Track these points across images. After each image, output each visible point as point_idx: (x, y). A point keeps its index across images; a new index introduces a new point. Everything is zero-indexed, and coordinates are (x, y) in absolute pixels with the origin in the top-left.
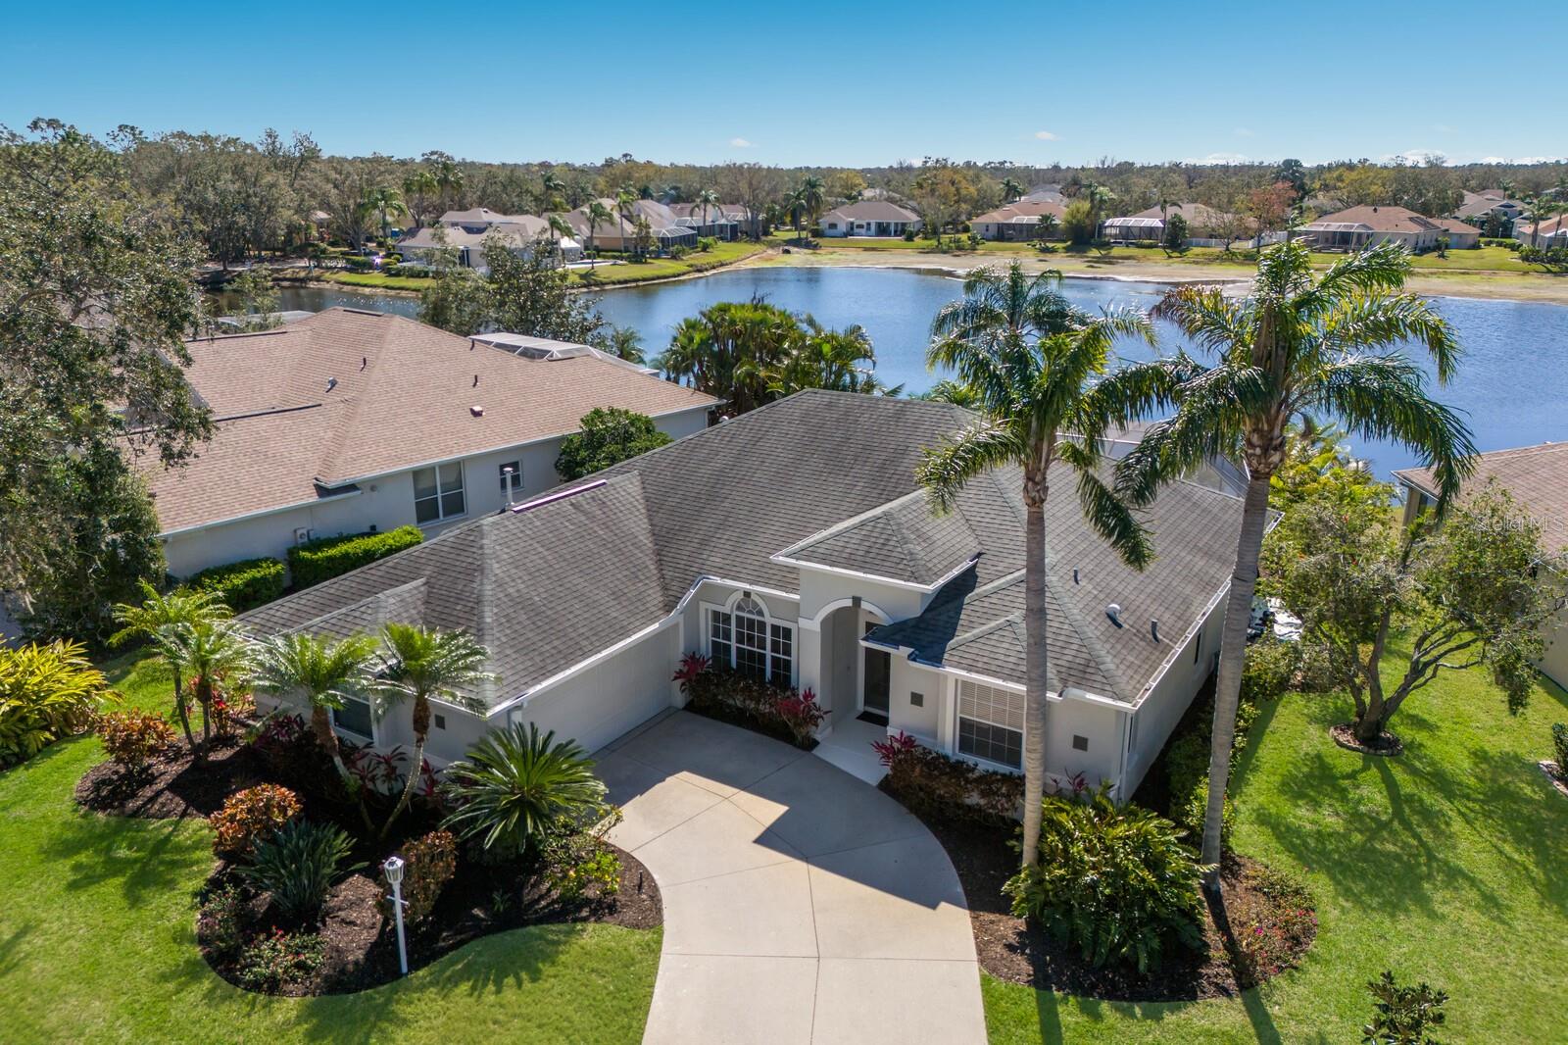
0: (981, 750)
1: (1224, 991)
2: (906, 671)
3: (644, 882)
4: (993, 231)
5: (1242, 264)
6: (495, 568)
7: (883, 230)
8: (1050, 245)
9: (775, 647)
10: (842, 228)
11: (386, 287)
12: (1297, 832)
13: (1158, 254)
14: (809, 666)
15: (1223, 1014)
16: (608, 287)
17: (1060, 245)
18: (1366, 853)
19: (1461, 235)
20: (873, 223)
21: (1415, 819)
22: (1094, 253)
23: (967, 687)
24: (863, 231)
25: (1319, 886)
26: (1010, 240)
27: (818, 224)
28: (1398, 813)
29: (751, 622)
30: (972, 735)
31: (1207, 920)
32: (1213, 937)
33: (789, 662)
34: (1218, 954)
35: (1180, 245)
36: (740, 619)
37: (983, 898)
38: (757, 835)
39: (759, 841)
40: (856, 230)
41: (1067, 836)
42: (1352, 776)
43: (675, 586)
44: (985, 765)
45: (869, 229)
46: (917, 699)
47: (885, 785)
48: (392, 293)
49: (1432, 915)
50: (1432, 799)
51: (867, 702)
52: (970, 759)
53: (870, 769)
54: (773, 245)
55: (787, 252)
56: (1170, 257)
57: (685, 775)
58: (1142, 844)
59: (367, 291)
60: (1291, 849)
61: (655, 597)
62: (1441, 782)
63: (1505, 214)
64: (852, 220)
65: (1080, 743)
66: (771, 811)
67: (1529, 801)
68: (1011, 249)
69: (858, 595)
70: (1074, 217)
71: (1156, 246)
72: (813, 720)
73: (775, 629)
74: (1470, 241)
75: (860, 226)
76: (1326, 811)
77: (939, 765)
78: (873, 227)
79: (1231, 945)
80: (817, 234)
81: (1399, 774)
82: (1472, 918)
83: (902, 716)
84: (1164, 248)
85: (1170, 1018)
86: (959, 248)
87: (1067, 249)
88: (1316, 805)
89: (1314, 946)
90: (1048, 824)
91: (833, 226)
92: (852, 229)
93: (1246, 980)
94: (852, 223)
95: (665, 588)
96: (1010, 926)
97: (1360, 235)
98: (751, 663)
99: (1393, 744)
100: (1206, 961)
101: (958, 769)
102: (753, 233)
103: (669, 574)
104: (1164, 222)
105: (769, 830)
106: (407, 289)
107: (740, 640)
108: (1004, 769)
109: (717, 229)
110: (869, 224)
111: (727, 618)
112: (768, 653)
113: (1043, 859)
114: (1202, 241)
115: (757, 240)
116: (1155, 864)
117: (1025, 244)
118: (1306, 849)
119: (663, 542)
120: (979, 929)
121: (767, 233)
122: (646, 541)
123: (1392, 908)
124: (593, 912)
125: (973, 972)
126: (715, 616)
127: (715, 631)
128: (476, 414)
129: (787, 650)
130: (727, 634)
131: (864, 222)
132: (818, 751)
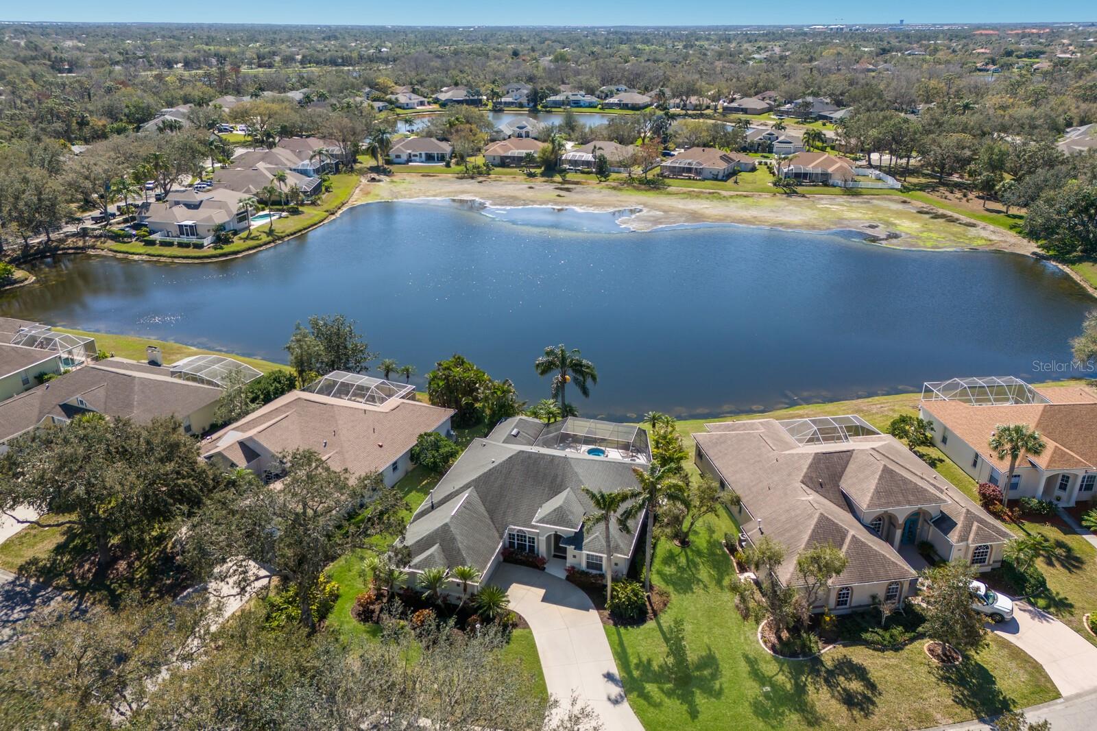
0: (593, 568)
1: (651, 619)
2: (571, 549)
3: (520, 617)
4: (498, 161)
5: (637, 189)
6: (458, 538)
7: (430, 158)
8: (533, 170)
9: (529, 542)
10: (404, 157)
11: (148, 255)
12: (665, 575)
13: (593, 180)
14: (542, 548)
15: (651, 624)
16: (286, 239)
17: (538, 171)
18: (681, 578)
19: (746, 164)
20: (423, 153)
21: (692, 566)
22: (558, 178)
23: (588, 555)
24: (417, 159)
25: (670, 589)
26: (508, 166)
27: (388, 155)
28: (688, 565)
29: (521, 536)
30: (589, 565)
31: (647, 603)
32: (649, 608)
34: (650, 611)
35: (604, 172)
36: (518, 535)
37: (599, 606)
38: (541, 599)
39: (543, 601)
40: (413, 158)
41: (617, 591)
42: (678, 555)
43: (501, 530)
44: (594, 572)
45: (421, 157)
46: (574, 556)
47: (568, 578)
48: (155, 259)
49: (693, 593)
50: (698, 560)
51: (555, 551)
52: (591, 571)
53: (562, 575)
54: (362, 172)
55: (373, 180)
56: (601, 181)
57: (514, 584)
58: (633, 590)
59: (136, 257)
60: (664, 580)
61: (497, 535)
62: (699, 553)
63: (770, 139)
64: (409, 151)
65: (616, 564)
66: (542, 592)
67: (718, 555)
68: (511, 174)
69: (556, 531)
70: (544, 154)
71: (592, 173)
72: (544, 563)
73: (529, 538)
74: (750, 167)
75: (415, 156)
76: (672, 567)
77: (583, 573)
78: (423, 156)
79: (653, 609)
80: (389, 162)
81: (690, 553)
82: (701, 591)
83: (570, 561)
84: (597, 173)
85: (641, 627)
86: (480, 174)
87: (543, 175)
88: (670, 566)
89: (669, 605)
90: (613, 590)
91: (398, 156)
92: (410, 157)
93: (655, 614)
94: (410, 154)
95: (498, 531)
96: (607, 613)
97: (696, 169)
98: (522, 547)
99: (688, 542)
100: (648, 613)
101: (587, 574)
102: (348, 164)
103: (497, 526)
104: (595, 157)
105: (543, 598)
106: (164, 256)
107: (518, 540)
108: (598, 572)
109: (326, 167)
110: (421, 154)
111: (514, 535)
112: (527, 543)
113: (613, 597)
114: (616, 169)
115: (352, 170)
116: (636, 595)
117: (517, 170)
118: (666, 579)
119: (491, 513)
120: (600, 615)
121: (355, 161)
122: (486, 514)
123: (685, 592)
124: (513, 626)
125: (601, 625)
126: (510, 534)
127: (510, 538)
128: (381, 446)
129: (534, 543)
130: (514, 539)
131: (417, 153)
132: (546, 571)
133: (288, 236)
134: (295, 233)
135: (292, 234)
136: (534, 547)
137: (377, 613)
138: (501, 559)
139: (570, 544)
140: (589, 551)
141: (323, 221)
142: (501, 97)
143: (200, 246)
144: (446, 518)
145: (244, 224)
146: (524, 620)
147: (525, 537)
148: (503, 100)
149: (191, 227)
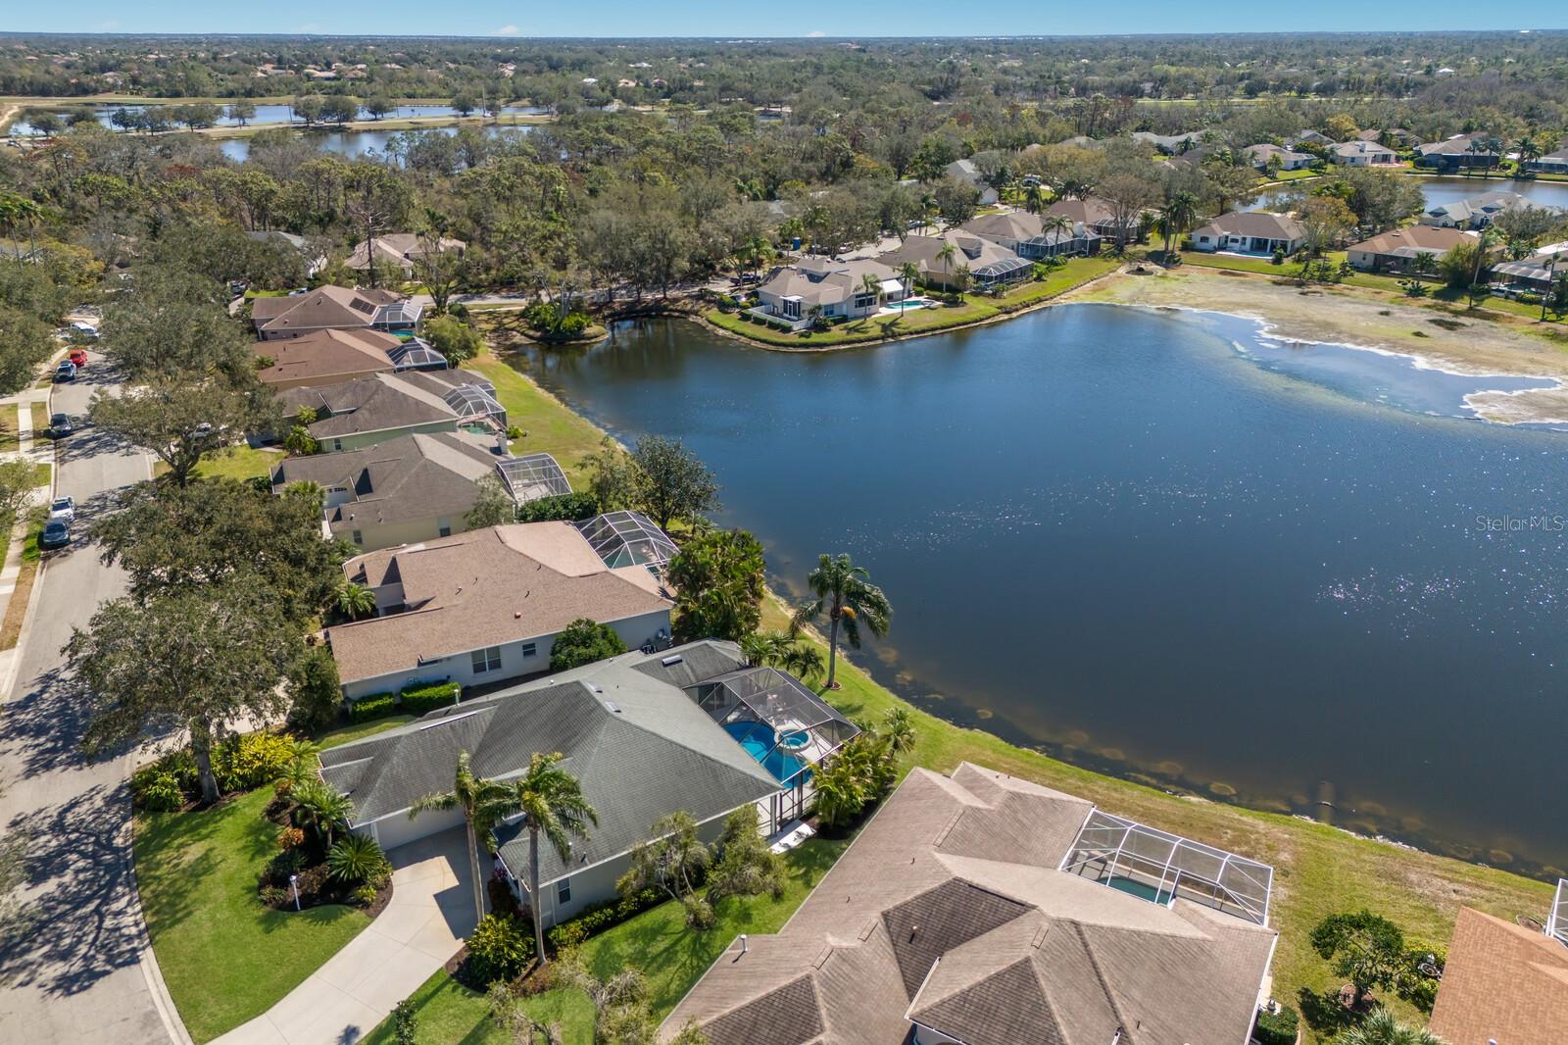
3: (387, 899)
4: (1370, 261)
7: (1257, 246)
8: (1423, 285)
10: (1214, 241)
12: (609, 951)
16: (902, 338)
17: (1433, 287)
20: (1249, 238)
24: (1237, 246)
27: (1190, 237)
40: (1229, 244)
42: (666, 935)
45: (1244, 243)
50: (682, 955)
54: (1127, 261)
55: (1140, 270)
56: (1545, 320)
57: (443, 857)
59: (722, 332)
62: (701, 948)
64: (1226, 233)
66: (452, 883)
68: (1378, 286)
71: (1536, 302)
75: (1236, 241)
76: (633, 946)
78: (1249, 241)
80: (1185, 247)
81: (686, 940)
84: (1546, 305)
87: (1437, 295)
88: (634, 942)
91: (1204, 239)
92: (1225, 243)
94: (1227, 237)
99: (710, 926)
101: (509, 888)
102: (1112, 244)
104: (1553, 275)
105: (443, 891)
110: (1244, 239)
117: (1396, 281)
120: (457, 951)
124: (361, 906)
128: (517, 617)
131: (1239, 237)
133: (911, 333)
134: (923, 331)
135: (917, 333)
141: (982, 320)
142: (1539, 156)
143: (787, 330)
145: (861, 310)
148: (1543, 160)
149: (794, 304)
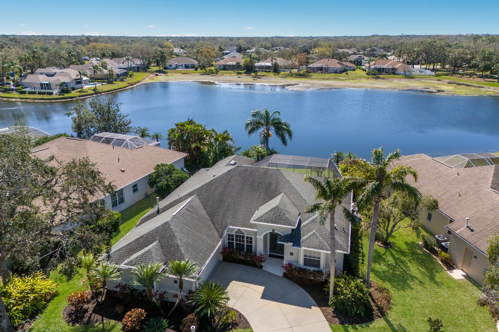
0: (310, 265)
1: (379, 317)
2: (288, 247)
3: (240, 316)
4: (222, 67)
5: (295, 77)
6: (178, 235)
7: (187, 67)
8: (240, 71)
9: (247, 242)
10: (174, 66)
11: (21, 98)
12: (378, 272)
13: (272, 74)
14: (260, 247)
15: (379, 323)
16: (103, 94)
17: (243, 72)
18: (394, 275)
19: (350, 67)
21: (400, 264)
22: (253, 74)
23: (305, 250)
24: (181, 67)
25: (387, 285)
26: (227, 70)
27: (165, 65)
28: (396, 263)
29: (240, 236)
30: (307, 261)
31: (370, 300)
32: (372, 304)
33: (252, 245)
34: (375, 308)
35: (277, 71)
36: (237, 236)
37: (322, 303)
38: (260, 296)
39: (262, 298)
40: (178, 67)
41: (340, 287)
42: (384, 254)
43: (220, 230)
44: (312, 269)
45: (182, 66)
46: (292, 254)
47: (285, 275)
48: (24, 100)
49: (411, 289)
50: (402, 258)
52: (308, 268)
53: (279, 272)
54: (152, 72)
55: (157, 75)
56: (275, 75)
57: (233, 282)
58: (357, 286)
59: (13, 100)
60: (379, 277)
61: (216, 234)
62: (403, 253)
63: (360, 59)
64: (177, 63)
66: (261, 289)
67: (420, 254)
68: (229, 73)
69: (274, 229)
70: (246, 63)
71: (271, 72)
72: (262, 261)
73: (247, 238)
74: (353, 68)
75: (180, 66)
76: (382, 265)
77: (300, 270)
78: (184, 65)
79: (377, 306)
80: (165, 68)
81: (394, 253)
82: (419, 288)
83: (287, 258)
84: (273, 72)
85: (371, 326)
86: (213, 73)
87: (245, 73)
88: (380, 264)
89: (392, 301)
90: (336, 286)
91: (171, 66)
92: (177, 66)
93: (383, 314)
94: (177, 65)
95: (218, 231)
96: (330, 310)
97: (325, 68)
98: (240, 247)
99: (390, 244)
100: (373, 310)
101: (304, 270)
102: (144, 68)
103: (217, 226)
104: (272, 64)
105: (263, 294)
106: (29, 99)
107: (237, 240)
108: (316, 269)
109: (132, 68)
110: (182, 65)
111: (233, 236)
112: (245, 243)
113: (336, 293)
114: (283, 70)
115: (146, 71)
116: (361, 290)
117: (232, 71)
118: (383, 277)
119: (212, 216)
120: (324, 312)
121: (148, 68)
122: (207, 216)
123: (404, 289)
124: (232, 326)
125: (326, 324)
126: (229, 235)
127: (229, 239)
128: (123, 171)
129: (251, 242)
130: (233, 239)
131: (181, 64)
132: (263, 269)
133: (105, 92)
135: (107, 92)
136: (251, 246)
137: (90, 312)
138: (221, 258)
139: (288, 242)
140: (308, 247)
141: (125, 87)
142: (224, 50)
143: (51, 94)
144: (168, 218)
146: (245, 319)
147: (243, 237)
148: (225, 52)
149: (47, 84)
